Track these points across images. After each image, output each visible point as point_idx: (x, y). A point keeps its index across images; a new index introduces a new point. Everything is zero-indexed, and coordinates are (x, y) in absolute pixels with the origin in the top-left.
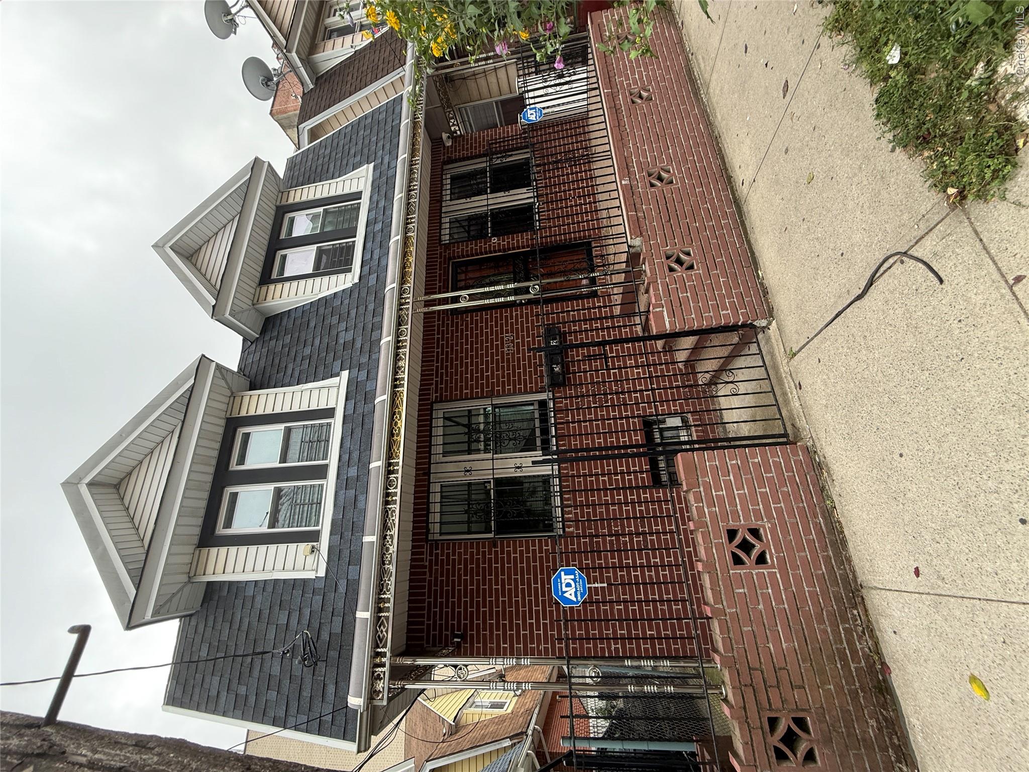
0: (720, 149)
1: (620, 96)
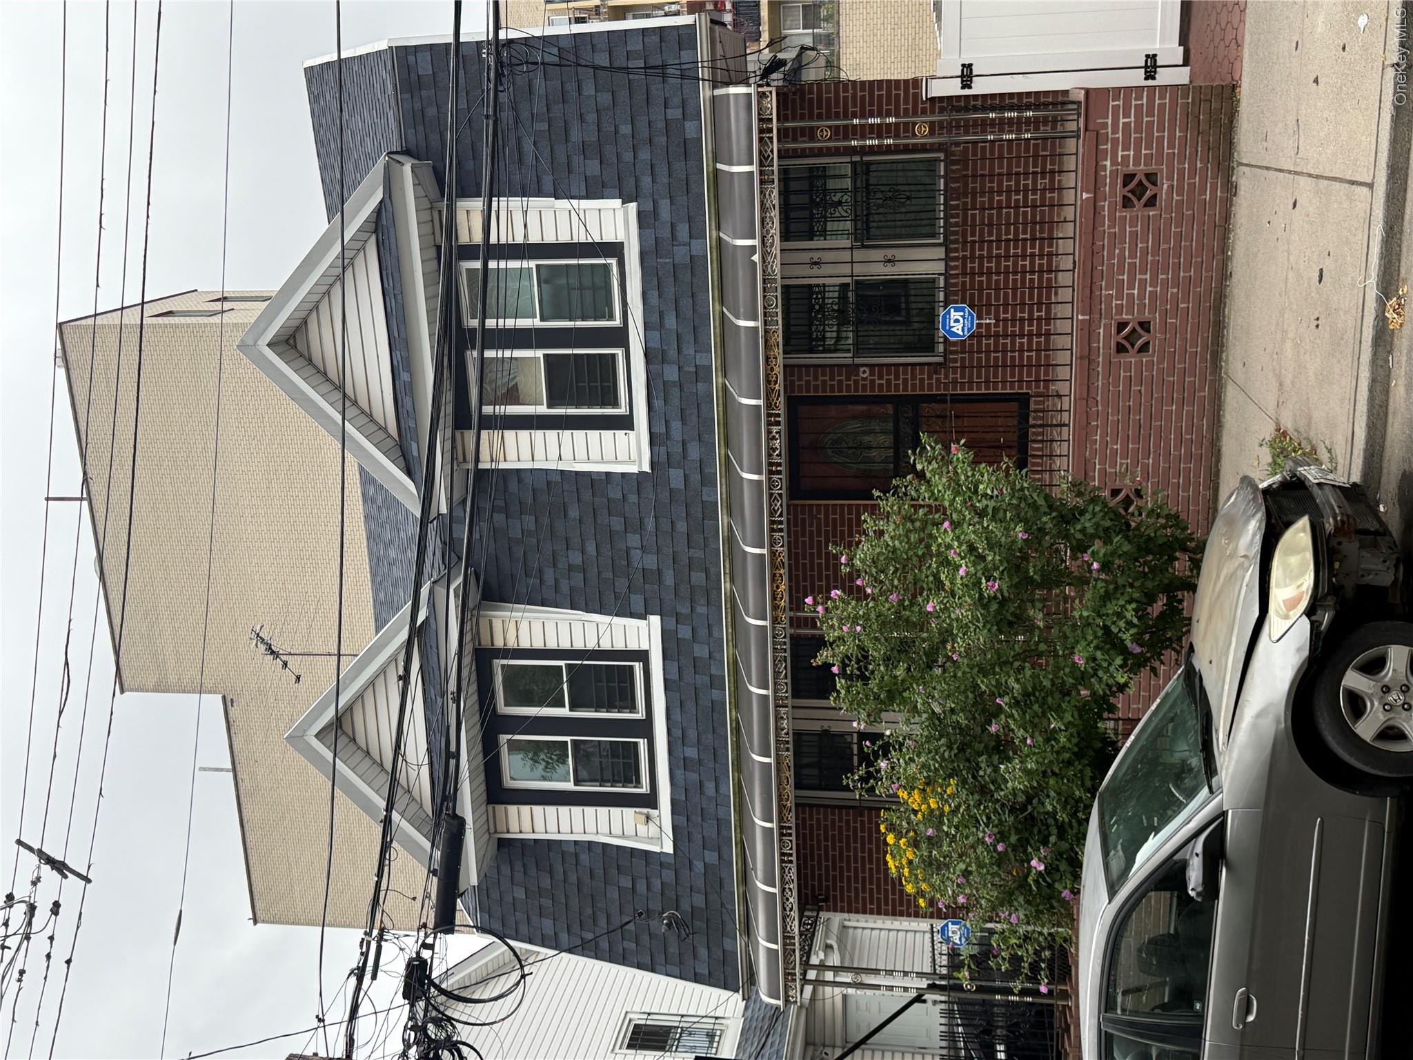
1: (1101, 331)
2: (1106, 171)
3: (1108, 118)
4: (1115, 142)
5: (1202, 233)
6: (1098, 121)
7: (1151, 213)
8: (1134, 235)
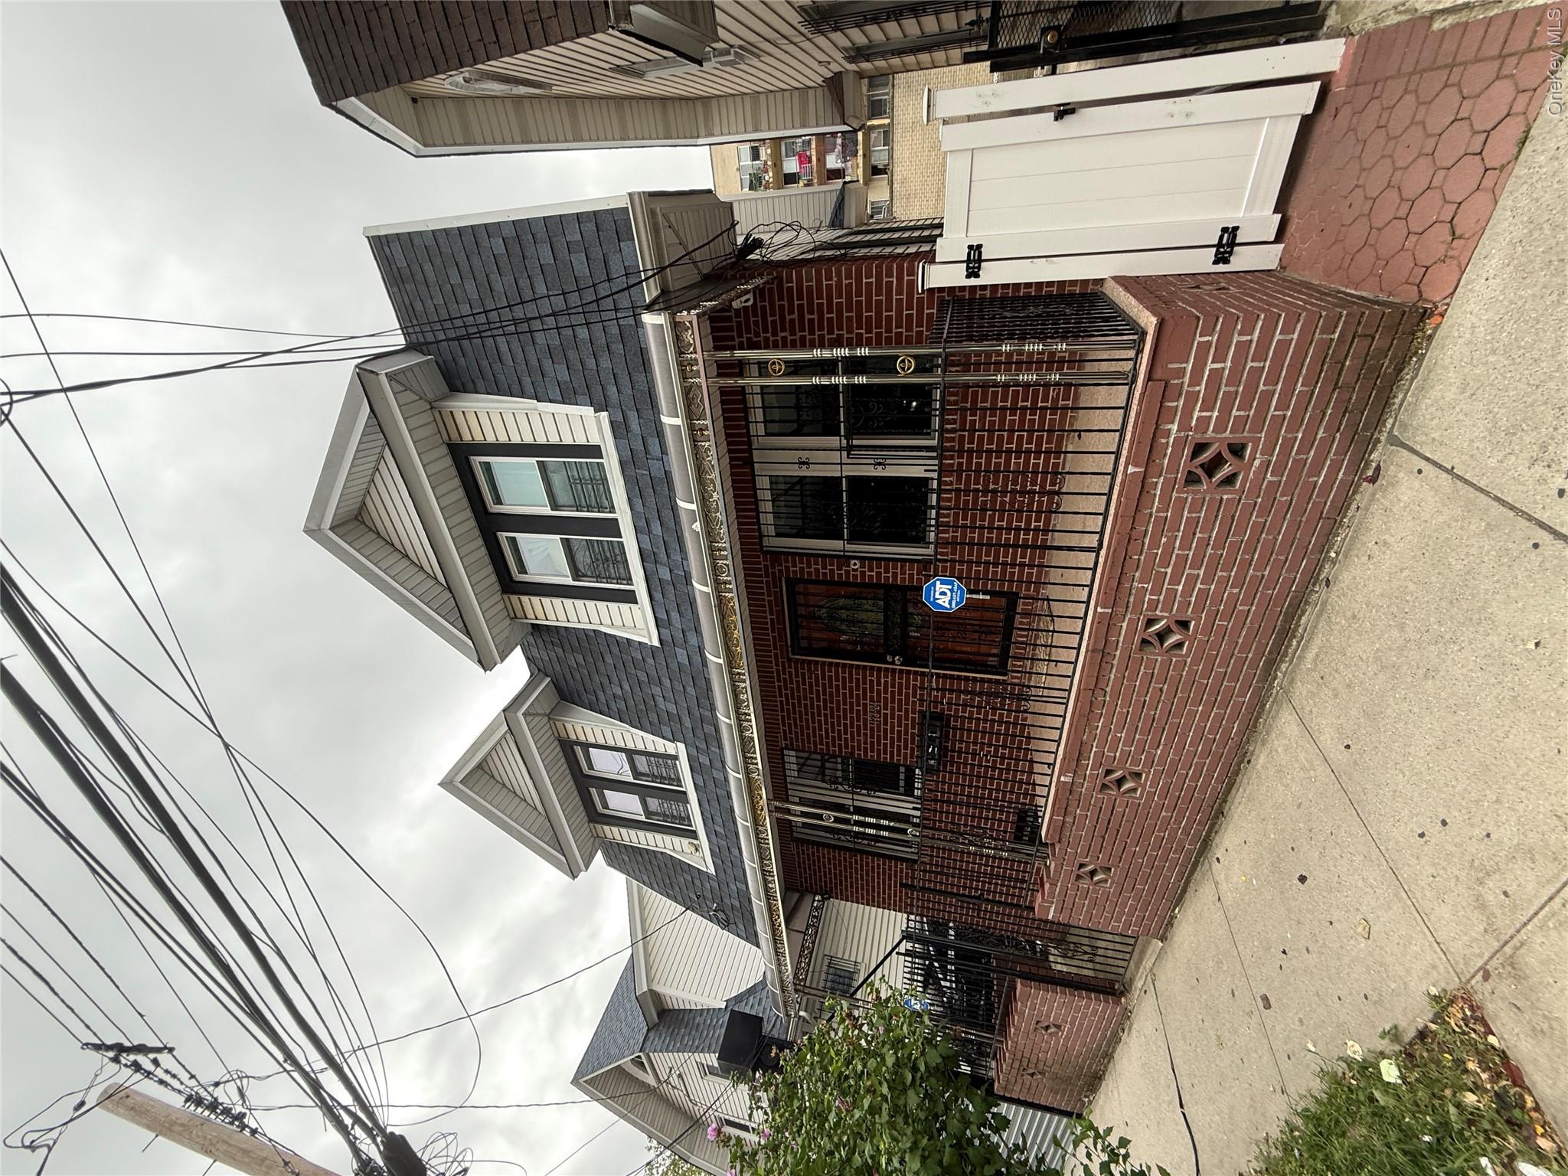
0: (1237, 773)
2: (1169, 436)
3: (1187, 362)
4: (1192, 398)
5: (1296, 525)
6: (1171, 366)
7: (1225, 497)
8: (1193, 523)
